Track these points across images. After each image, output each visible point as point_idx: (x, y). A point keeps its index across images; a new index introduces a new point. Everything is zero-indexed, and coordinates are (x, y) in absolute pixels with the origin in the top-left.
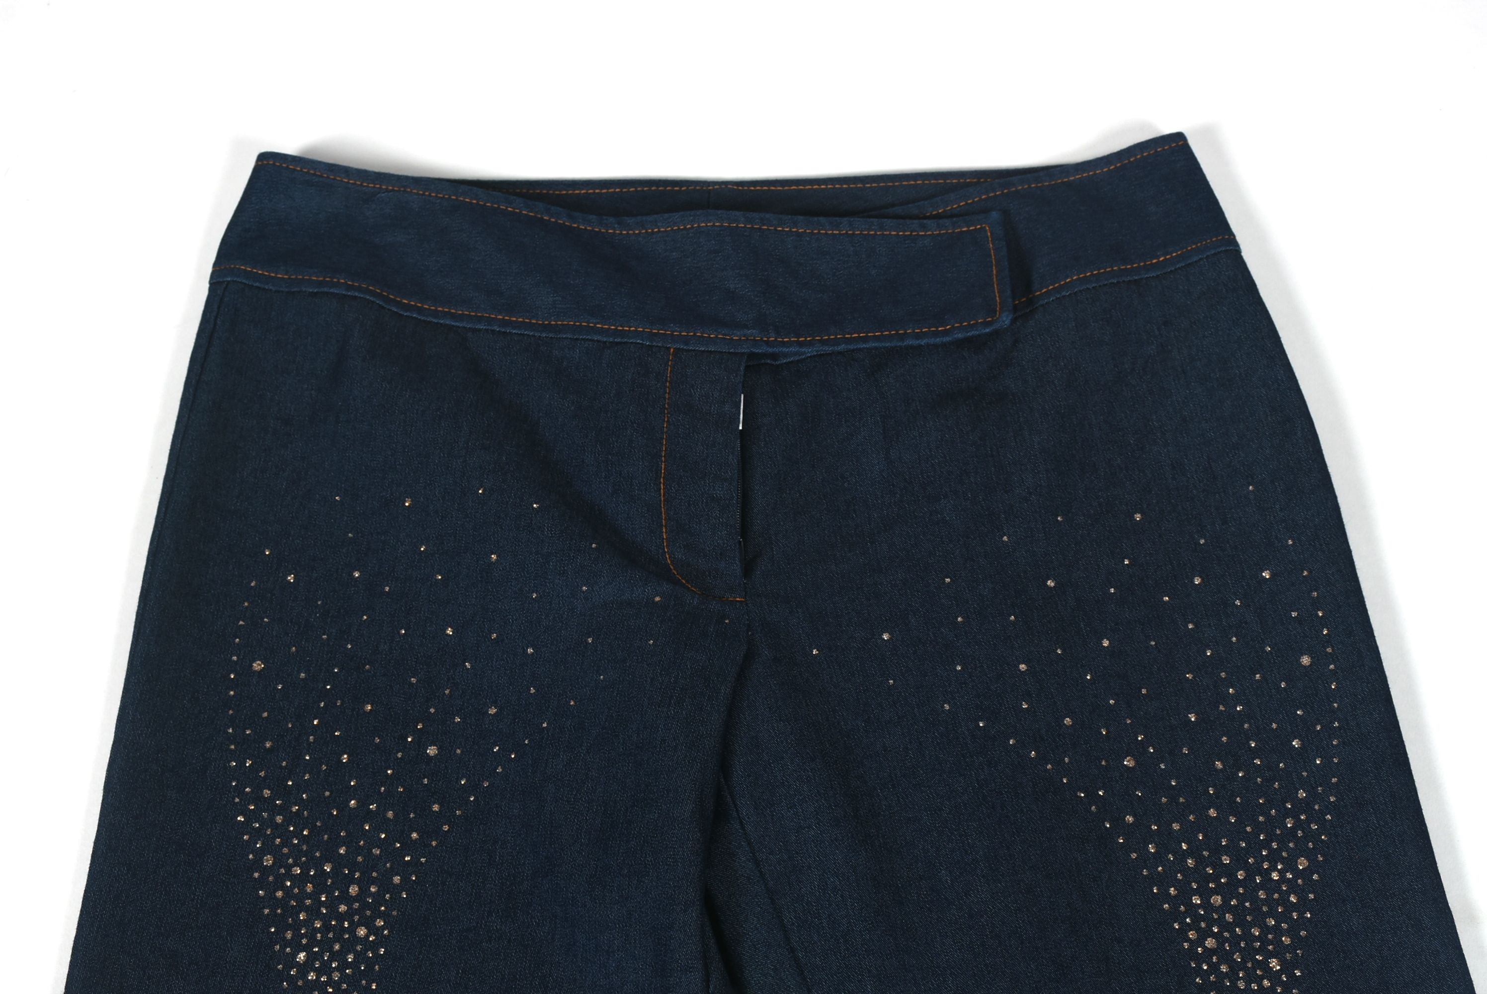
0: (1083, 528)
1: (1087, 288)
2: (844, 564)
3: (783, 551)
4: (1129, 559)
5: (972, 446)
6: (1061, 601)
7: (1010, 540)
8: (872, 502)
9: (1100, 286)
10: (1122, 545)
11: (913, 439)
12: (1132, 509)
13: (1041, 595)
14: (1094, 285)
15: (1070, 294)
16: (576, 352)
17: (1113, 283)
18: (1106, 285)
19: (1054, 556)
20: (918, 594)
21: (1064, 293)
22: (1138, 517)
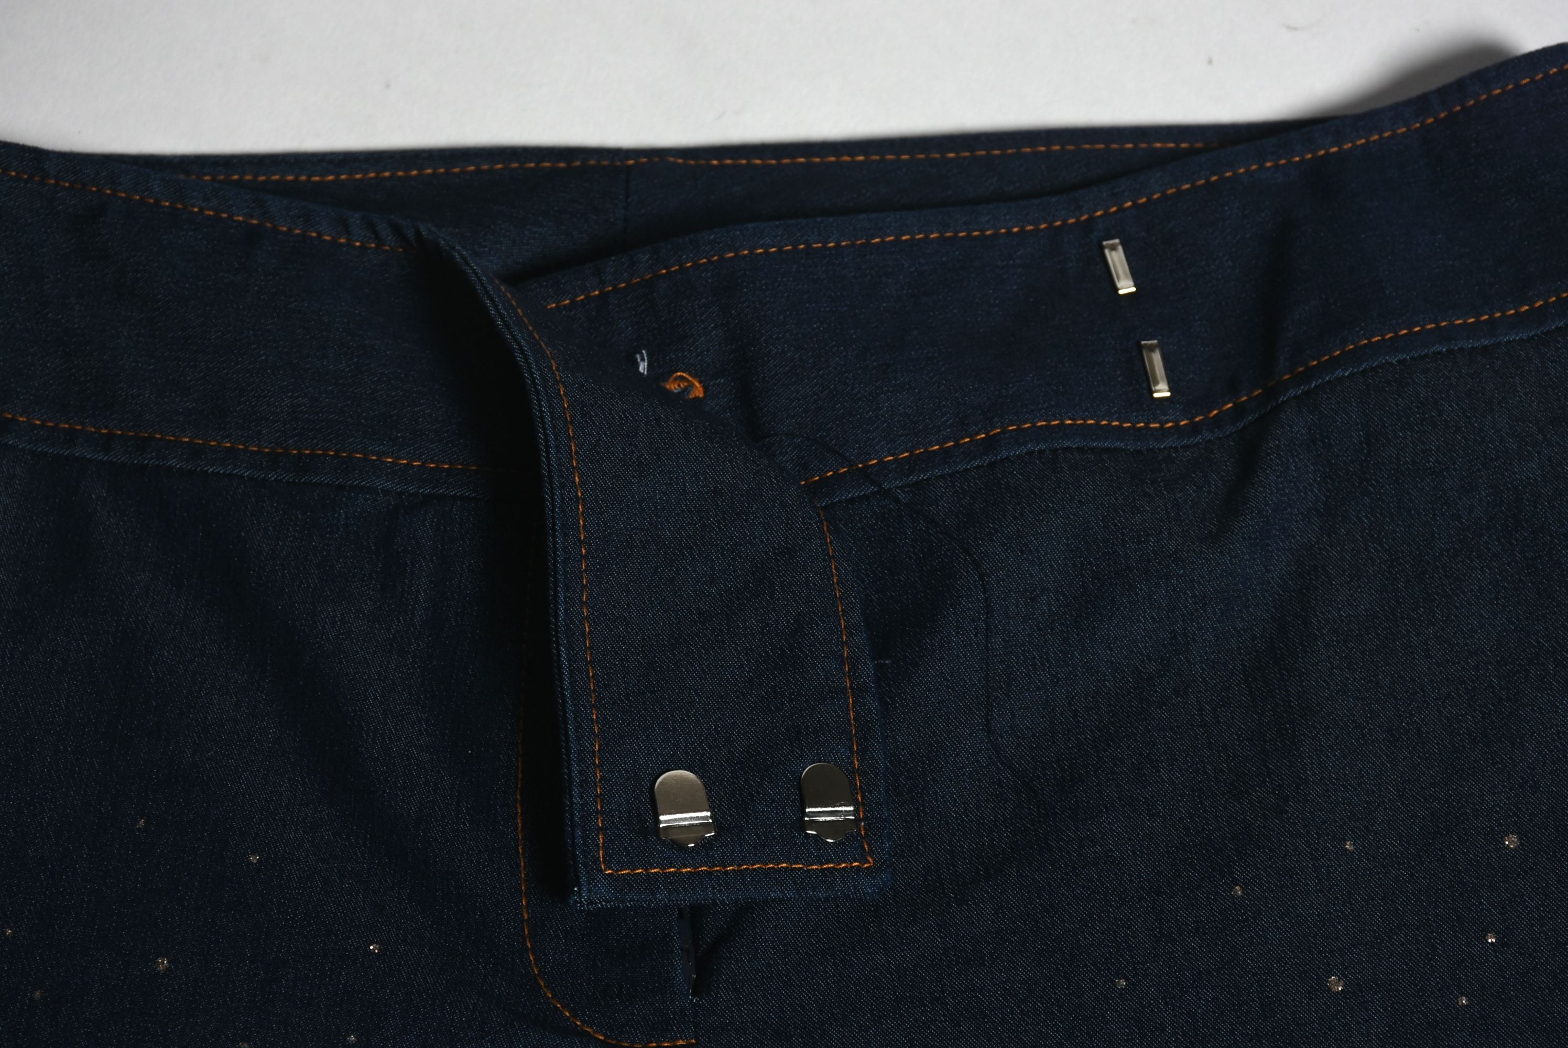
0: (1399, 864)
1: (1387, 363)
2: (903, 950)
3: (775, 927)
4: (1497, 934)
5: (1160, 708)
6: (1358, 1023)
7: (1248, 894)
8: (957, 819)
9: (1413, 358)
10: (1481, 903)
11: (1038, 689)
12: (1500, 825)
13: (1316, 1012)
14: (1401, 356)
15: (1351, 375)
16: (340, 515)
17: (1440, 353)
18: (1426, 355)
19: (1340, 923)
20: (1061, 1012)
21: (1339, 373)
22: (1511, 842)
